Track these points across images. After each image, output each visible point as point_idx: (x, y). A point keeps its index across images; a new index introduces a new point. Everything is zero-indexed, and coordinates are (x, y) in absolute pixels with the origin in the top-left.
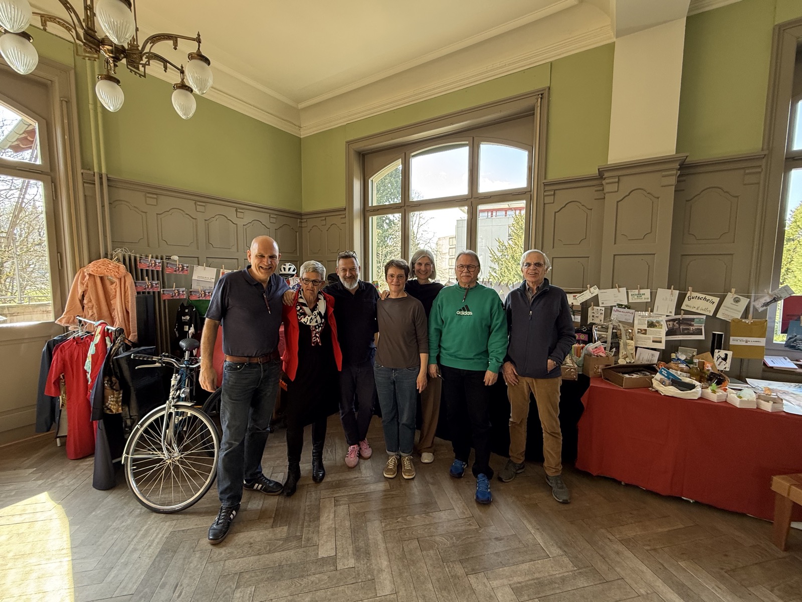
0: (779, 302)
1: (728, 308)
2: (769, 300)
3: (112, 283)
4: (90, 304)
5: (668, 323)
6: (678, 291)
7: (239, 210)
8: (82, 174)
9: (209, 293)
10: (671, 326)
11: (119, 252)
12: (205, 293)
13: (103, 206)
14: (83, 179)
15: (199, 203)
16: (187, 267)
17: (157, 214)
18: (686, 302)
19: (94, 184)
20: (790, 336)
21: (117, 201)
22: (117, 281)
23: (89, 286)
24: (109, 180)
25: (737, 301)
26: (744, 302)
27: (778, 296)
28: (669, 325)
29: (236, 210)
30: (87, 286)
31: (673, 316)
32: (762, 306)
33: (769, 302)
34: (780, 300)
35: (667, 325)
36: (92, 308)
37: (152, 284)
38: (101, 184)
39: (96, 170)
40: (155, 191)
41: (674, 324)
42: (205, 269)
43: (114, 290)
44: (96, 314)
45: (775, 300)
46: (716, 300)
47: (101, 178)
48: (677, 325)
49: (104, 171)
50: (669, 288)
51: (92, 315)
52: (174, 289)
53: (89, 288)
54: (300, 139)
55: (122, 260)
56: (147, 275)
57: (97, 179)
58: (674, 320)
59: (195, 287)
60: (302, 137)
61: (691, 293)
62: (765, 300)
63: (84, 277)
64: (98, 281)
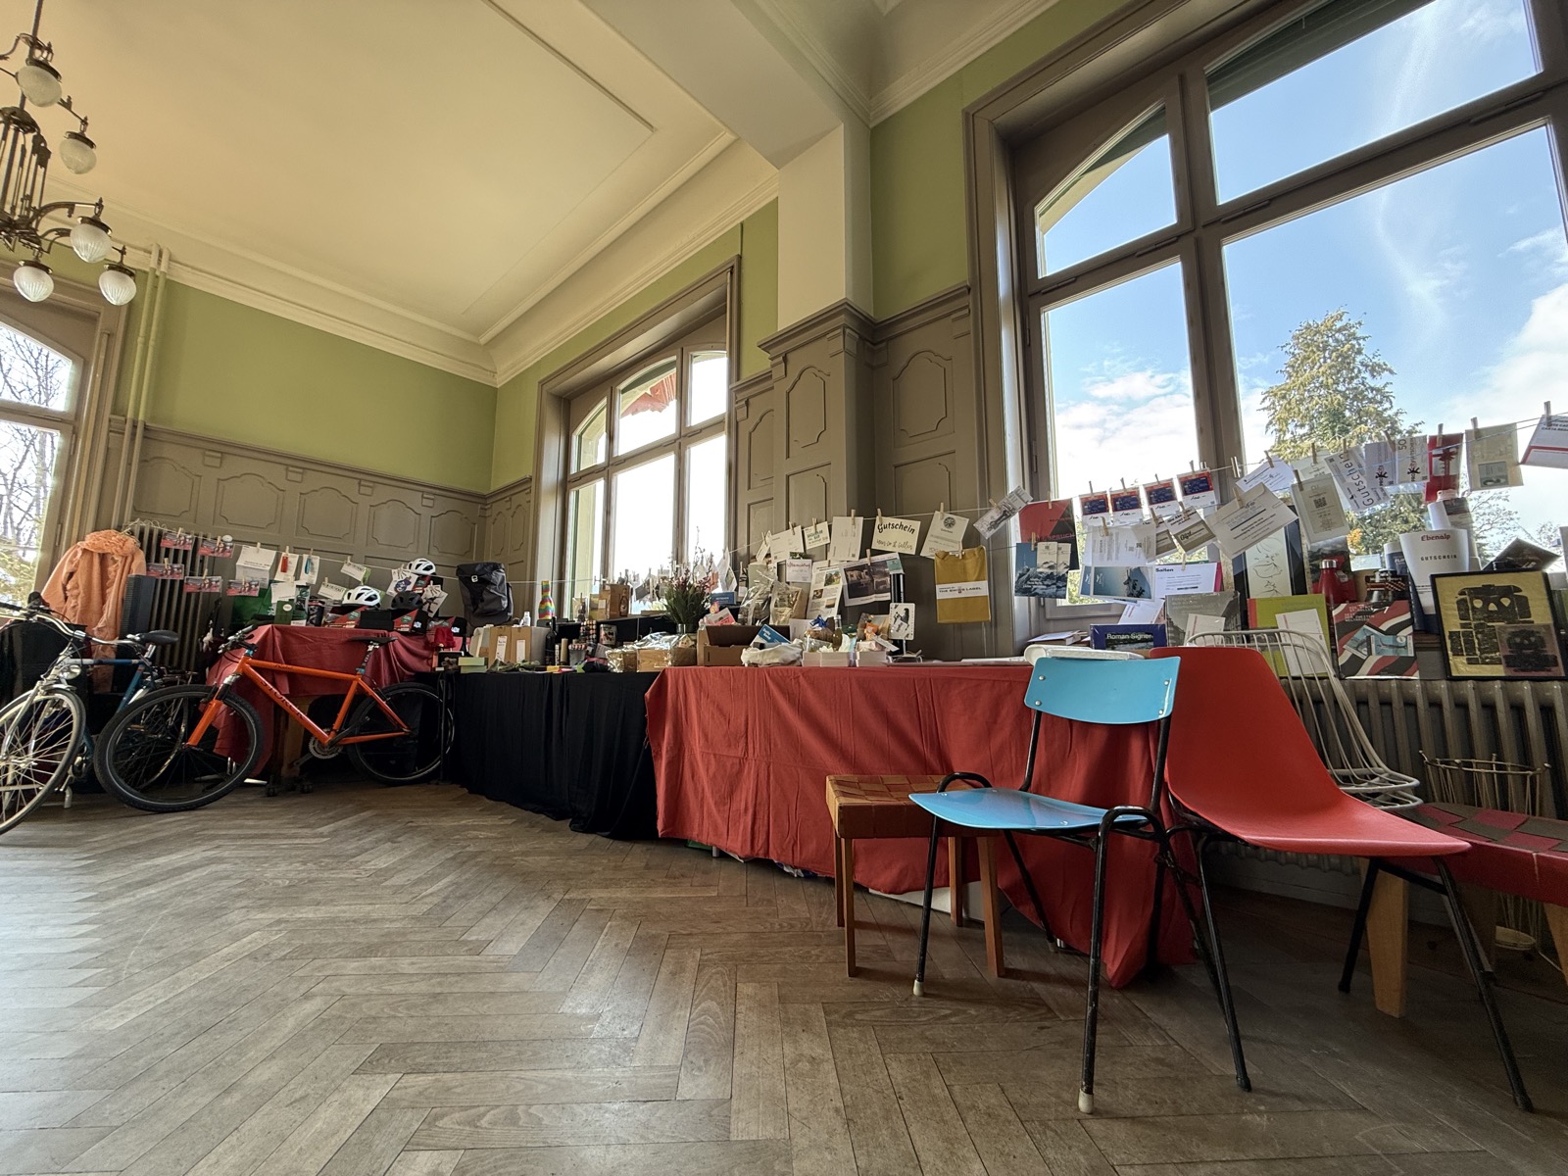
0: (1012, 519)
1: (937, 537)
2: (997, 517)
3: (115, 562)
4: (75, 592)
5: (849, 573)
6: (862, 518)
7: (362, 483)
8: (110, 421)
9: (256, 585)
10: (855, 578)
11: (138, 524)
12: (250, 585)
13: (130, 464)
14: (110, 426)
15: (291, 468)
16: (231, 547)
17: (219, 479)
18: (877, 536)
19: (123, 434)
20: (1021, 572)
21: (155, 458)
22: (119, 559)
23: (80, 566)
24: (146, 428)
25: (950, 524)
26: (962, 525)
27: (1009, 508)
28: (852, 576)
29: (359, 484)
30: (77, 566)
31: (856, 561)
32: (989, 529)
33: (999, 519)
34: (1014, 514)
35: (847, 576)
36: (77, 596)
37: (172, 569)
38: (134, 435)
39: (130, 415)
40: (222, 449)
41: (860, 576)
42: (258, 552)
43: (113, 573)
44: (80, 606)
45: (1006, 515)
46: (916, 525)
47: (135, 427)
48: (867, 577)
49: (141, 417)
50: (849, 515)
51: (74, 607)
52: (204, 578)
53: (79, 569)
54: (495, 390)
55: (137, 532)
56: (167, 556)
57: (128, 427)
58: (860, 568)
59: (240, 576)
60: (498, 387)
61: (880, 519)
62: (992, 517)
63: (75, 554)
64: (96, 560)
